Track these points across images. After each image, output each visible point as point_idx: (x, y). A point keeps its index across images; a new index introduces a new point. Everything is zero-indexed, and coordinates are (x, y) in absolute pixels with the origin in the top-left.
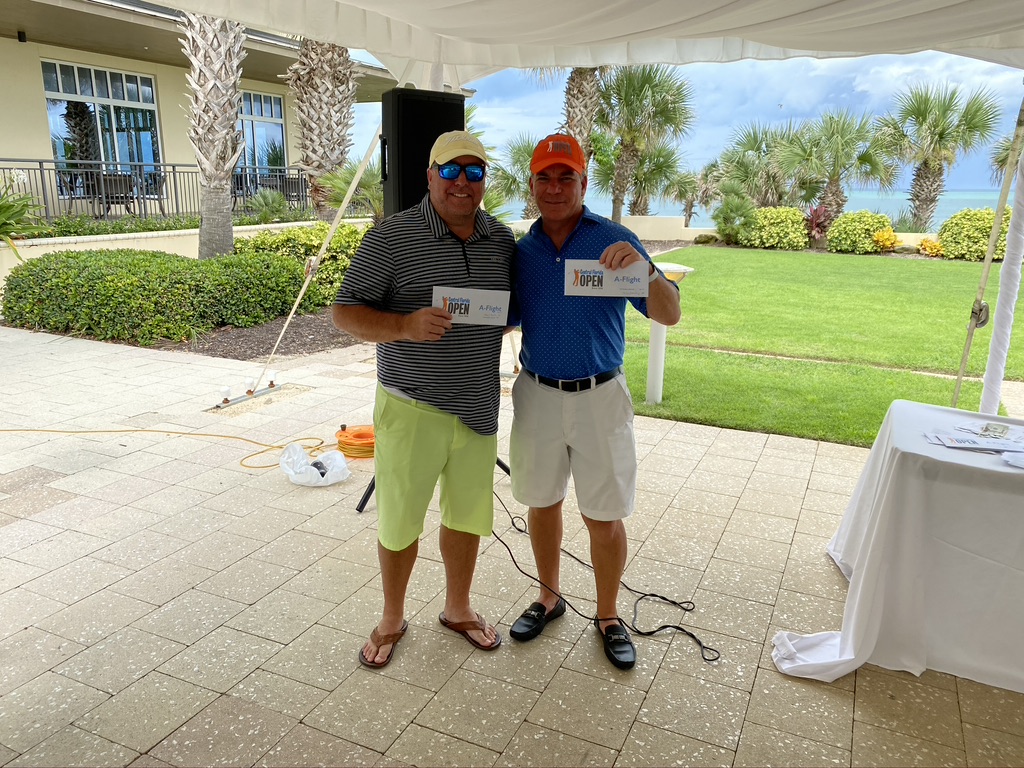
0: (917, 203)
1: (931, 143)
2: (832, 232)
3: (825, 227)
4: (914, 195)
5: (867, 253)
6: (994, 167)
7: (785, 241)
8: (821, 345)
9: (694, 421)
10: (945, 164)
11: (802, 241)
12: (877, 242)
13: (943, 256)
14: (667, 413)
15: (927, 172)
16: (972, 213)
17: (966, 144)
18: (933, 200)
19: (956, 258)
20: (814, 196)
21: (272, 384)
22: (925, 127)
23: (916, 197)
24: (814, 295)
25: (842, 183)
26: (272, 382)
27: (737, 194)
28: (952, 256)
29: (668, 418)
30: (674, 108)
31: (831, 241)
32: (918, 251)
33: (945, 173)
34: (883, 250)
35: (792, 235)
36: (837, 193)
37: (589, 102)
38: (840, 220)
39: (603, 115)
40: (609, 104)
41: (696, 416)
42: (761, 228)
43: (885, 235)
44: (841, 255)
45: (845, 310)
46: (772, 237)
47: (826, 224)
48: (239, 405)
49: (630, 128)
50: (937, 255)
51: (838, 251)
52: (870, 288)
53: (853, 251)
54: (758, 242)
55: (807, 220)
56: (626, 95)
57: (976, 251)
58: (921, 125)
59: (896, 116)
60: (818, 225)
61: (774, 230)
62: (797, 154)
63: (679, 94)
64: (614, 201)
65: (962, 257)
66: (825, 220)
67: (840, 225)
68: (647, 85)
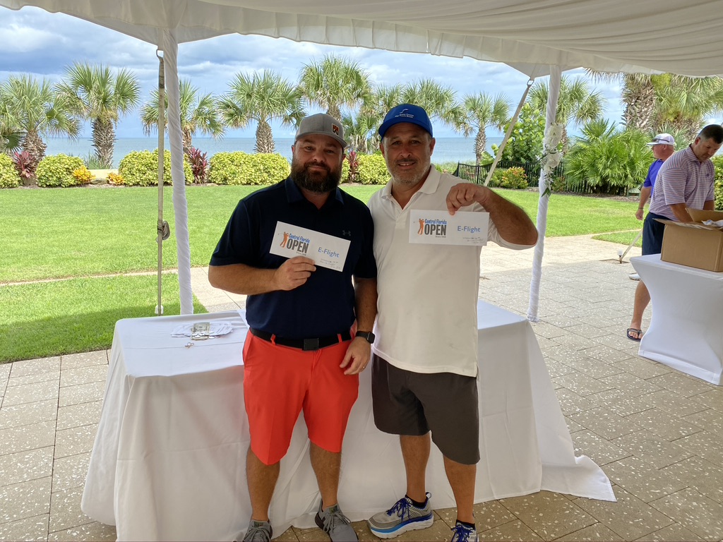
0: (100, 148)
2: (40, 170)
4: (95, 142)
5: (71, 186)
6: (144, 124)
11: (16, 180)
12: (77, 177)
13: (125, 184)
15: (101, 127)
17: (123, 107)
18: (110, 146)
19: (134, 185)
20: (16, 144)
22: (92, 93)
23: (98, 144)
25: (39, 134)
28: (131, 184)
31: (39, 179)
32: (108, 182)
33: (114, 126)
34: (82, 183)
36: (37, 142)
38: (44, 161)
43: (81, 171)
44: (52, 189)
47: (33, 165)
50: (121, 184)
53: (60, 185)
55: (16, 163)
57: (146, 180)
60: (26, 167)
65: (138, 184)
66: (31, 162)
67: (45, 166)
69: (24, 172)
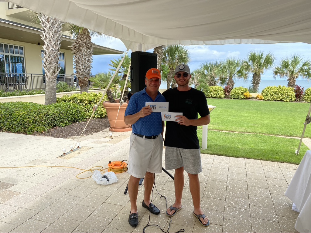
0: (254, 84)
1: (257, 68)
2: (232, 93)
3: (229, 91)
4: (253, 82)
5: (242, 99)
6: (274, 74)
7: (218, 95)
8: (245, 128)
9: (220, 155)
10: (261, 73)
11: (223, 95)
12: (245, 96)
13: (263, 99)
14: (211, 152)
15: (256, 76)
16: (271, 87)
17: (266, 68)
18: (258, 84)
19: (267, 100)
20: (224, 82)
21: (78, 147)
22: (255, 63)
23: (253, 83)
24: (234, 112)
25: (233, 79)
26: (78, 146)
27: (203, 82)
28: (266, 100)
29: (211, 154)
30: (184, 58)
31: (231, 95)
32: (256, 98)
33: (261, 76)
34: (246, 98)
35: (220, 94)
36: (232, 82)
37: (160, 55)
38: (233, 89)
39: (164, 60)
40: (165, 56)
41: (220, 153)
42: (211, 92)
43: (247, 94)
44: (235, 100)
45: (245, 117)
46: (214, 94)
47: (230, 91)
48: (68, 155)
49: (172, 63)
50: (262, 99)
51: (234, 99)
52: (248, 109)
53: (238, 99)
54: (210, 96)
55: (224, 90)
56: (171, 54)
57: (273, 98)
58: (254, 62)
59: (247, 60)
60: (227, 91)
61: (215, 92)
62: (220, 71)
63: (186, 53)
64: (167, 84)
65: (269, 100)
66: (229, 90)
67: (234, 91)
68: (177, 51)
69: (226, 93)
